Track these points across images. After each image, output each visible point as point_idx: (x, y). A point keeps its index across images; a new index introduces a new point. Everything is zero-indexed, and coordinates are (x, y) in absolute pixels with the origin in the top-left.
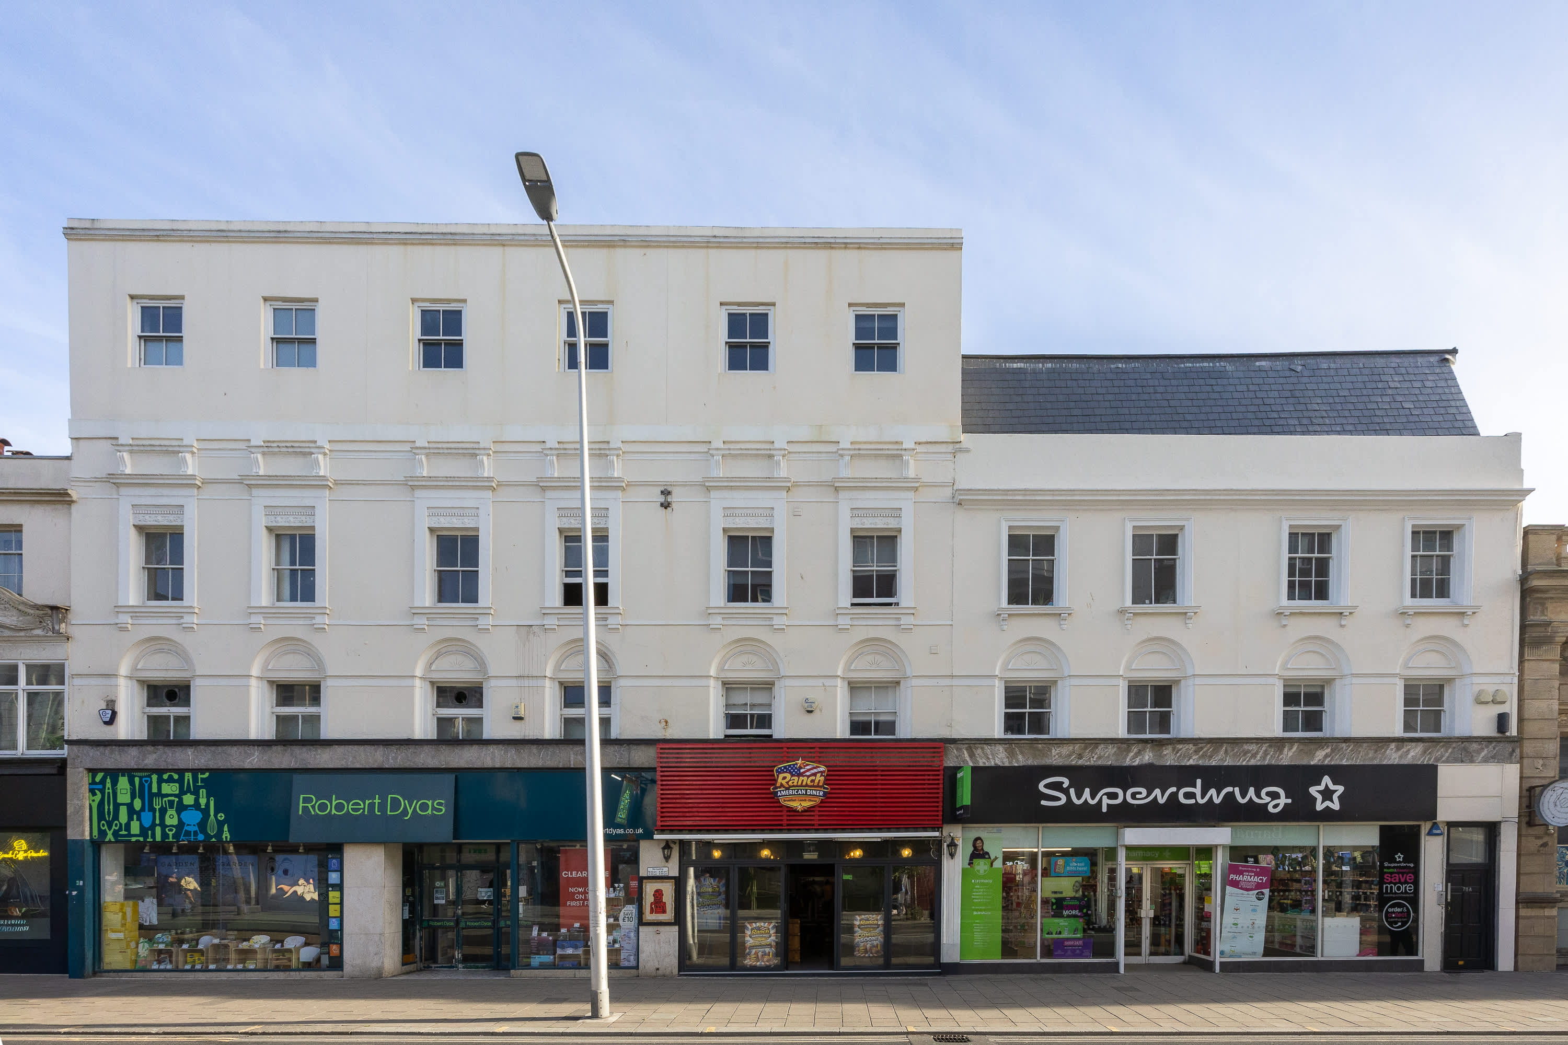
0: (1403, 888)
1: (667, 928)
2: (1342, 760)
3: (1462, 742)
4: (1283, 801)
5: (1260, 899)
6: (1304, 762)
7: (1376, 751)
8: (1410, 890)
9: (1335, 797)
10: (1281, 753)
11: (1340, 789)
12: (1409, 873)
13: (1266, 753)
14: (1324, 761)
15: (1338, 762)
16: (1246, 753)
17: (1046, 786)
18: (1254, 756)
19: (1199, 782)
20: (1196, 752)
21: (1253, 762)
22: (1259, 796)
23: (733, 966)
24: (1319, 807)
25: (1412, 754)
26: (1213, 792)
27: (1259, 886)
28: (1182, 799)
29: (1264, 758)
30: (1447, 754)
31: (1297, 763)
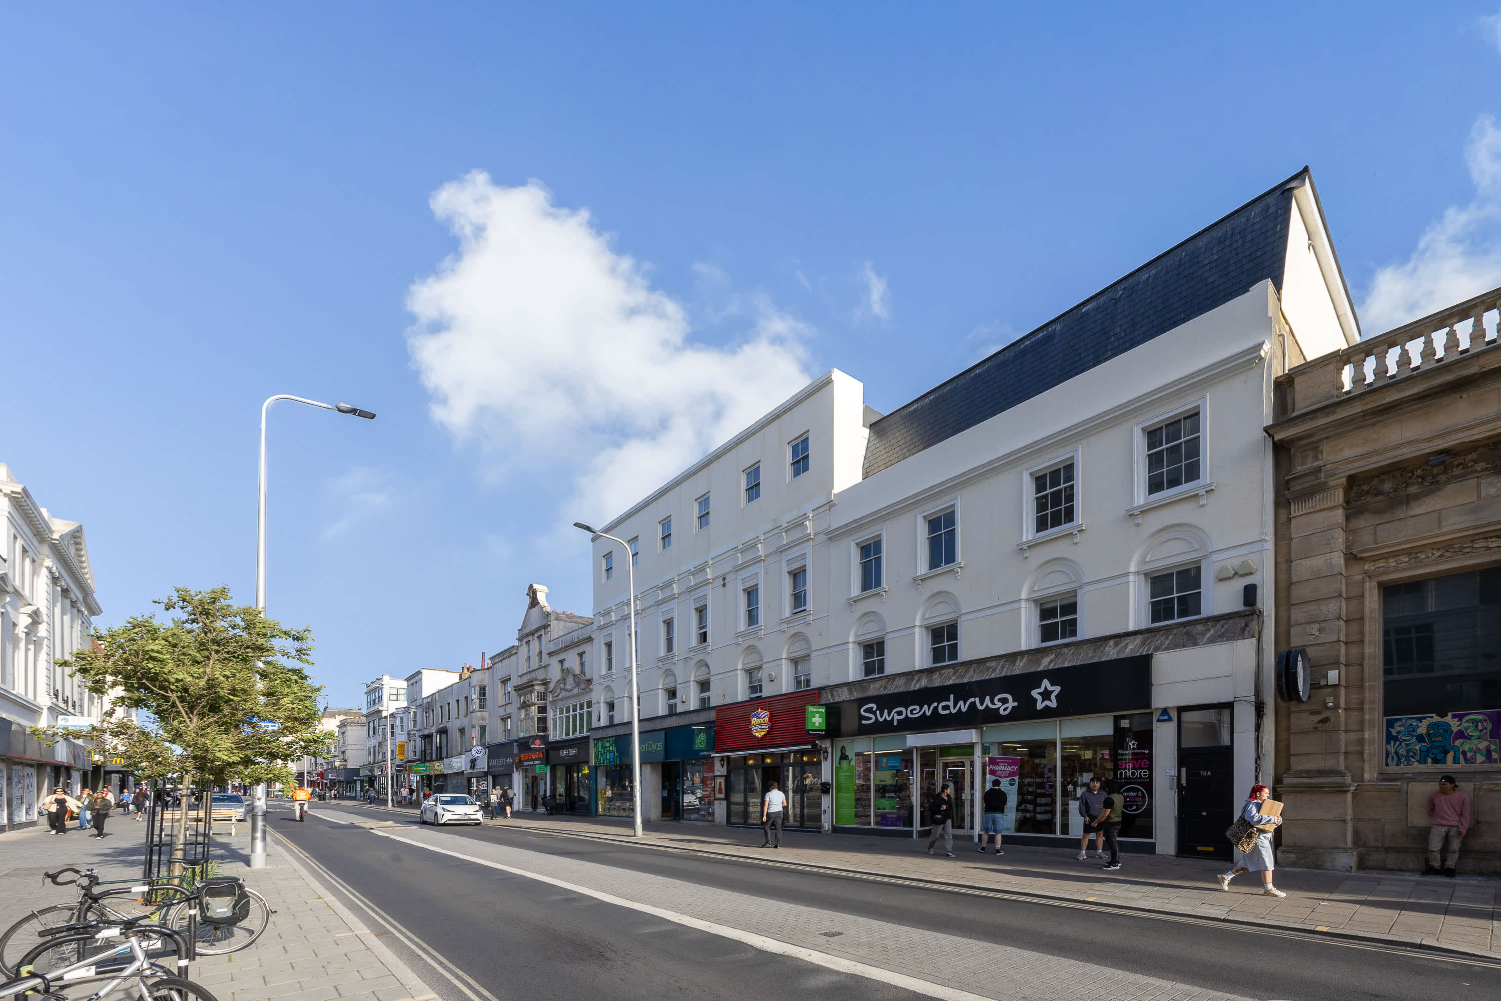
0: (1137, 774)
1: (722, 802)
2: (1064, 663)
3: (1185, 627)
4: (1011, 704)
5: (1012, 785)
6: (1033, 670)
7: (1095, 650)
8: (1145, 775)
9: (1053, 697)
10: (1014, 665)
11: (1057, 689)
12: (1143, 758)
13: (1003, 667)
14: (1048, 667)
15: (1061, 666)
16: (988, 669)
17: (865, 711)
18: (994, 670)
19: (952, 696)
20: (954, 674)
21: (993, 676)
22: (993, 703)
23: (745, 823)
24: (1040, 706)
25: (1130, 647)
26: (961, 703)
27: (1011, 774)
28: (941, 712)
29: (1001, 671)
30: (1167, 642)
31: (1027, 671)
